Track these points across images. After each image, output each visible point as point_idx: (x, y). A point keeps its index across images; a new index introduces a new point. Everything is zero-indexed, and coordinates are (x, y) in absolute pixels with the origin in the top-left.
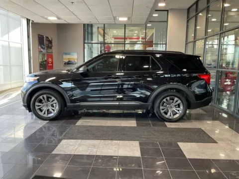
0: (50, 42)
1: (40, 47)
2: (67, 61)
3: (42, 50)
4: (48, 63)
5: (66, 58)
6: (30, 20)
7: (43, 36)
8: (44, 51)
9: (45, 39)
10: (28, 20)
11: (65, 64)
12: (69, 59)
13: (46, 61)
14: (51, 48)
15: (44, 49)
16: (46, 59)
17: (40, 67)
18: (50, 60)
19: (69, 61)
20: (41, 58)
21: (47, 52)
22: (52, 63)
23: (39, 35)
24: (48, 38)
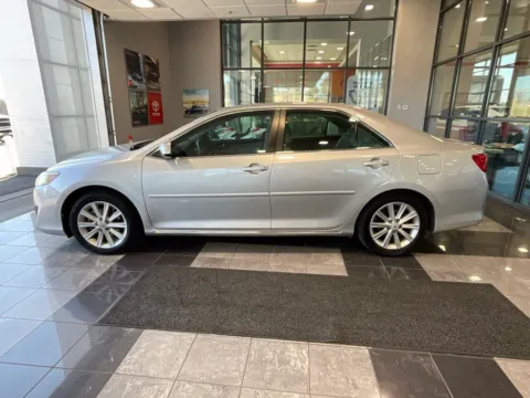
0: (154, 67)
1: (130, 78)
2: (189, 106)
3: (136, 83)
4: (152, 111)
5: (189, 101)
6: (99, 13)
7: (137, 54)
8: (142, 86)
9: (141, 60)
10: (95, 14)
11: (186, 112)
12: (193, 102)
13: (146, 106)
14: (156, 80)
15: (140, 81)
16: (145, 102)
17: (134, 119)
18: (155, 104)
19: (194, 107)
20: (134, 100)
21: (148, 88)
22: (160, 111)
23: (126, 51)
24: (147, 58)
